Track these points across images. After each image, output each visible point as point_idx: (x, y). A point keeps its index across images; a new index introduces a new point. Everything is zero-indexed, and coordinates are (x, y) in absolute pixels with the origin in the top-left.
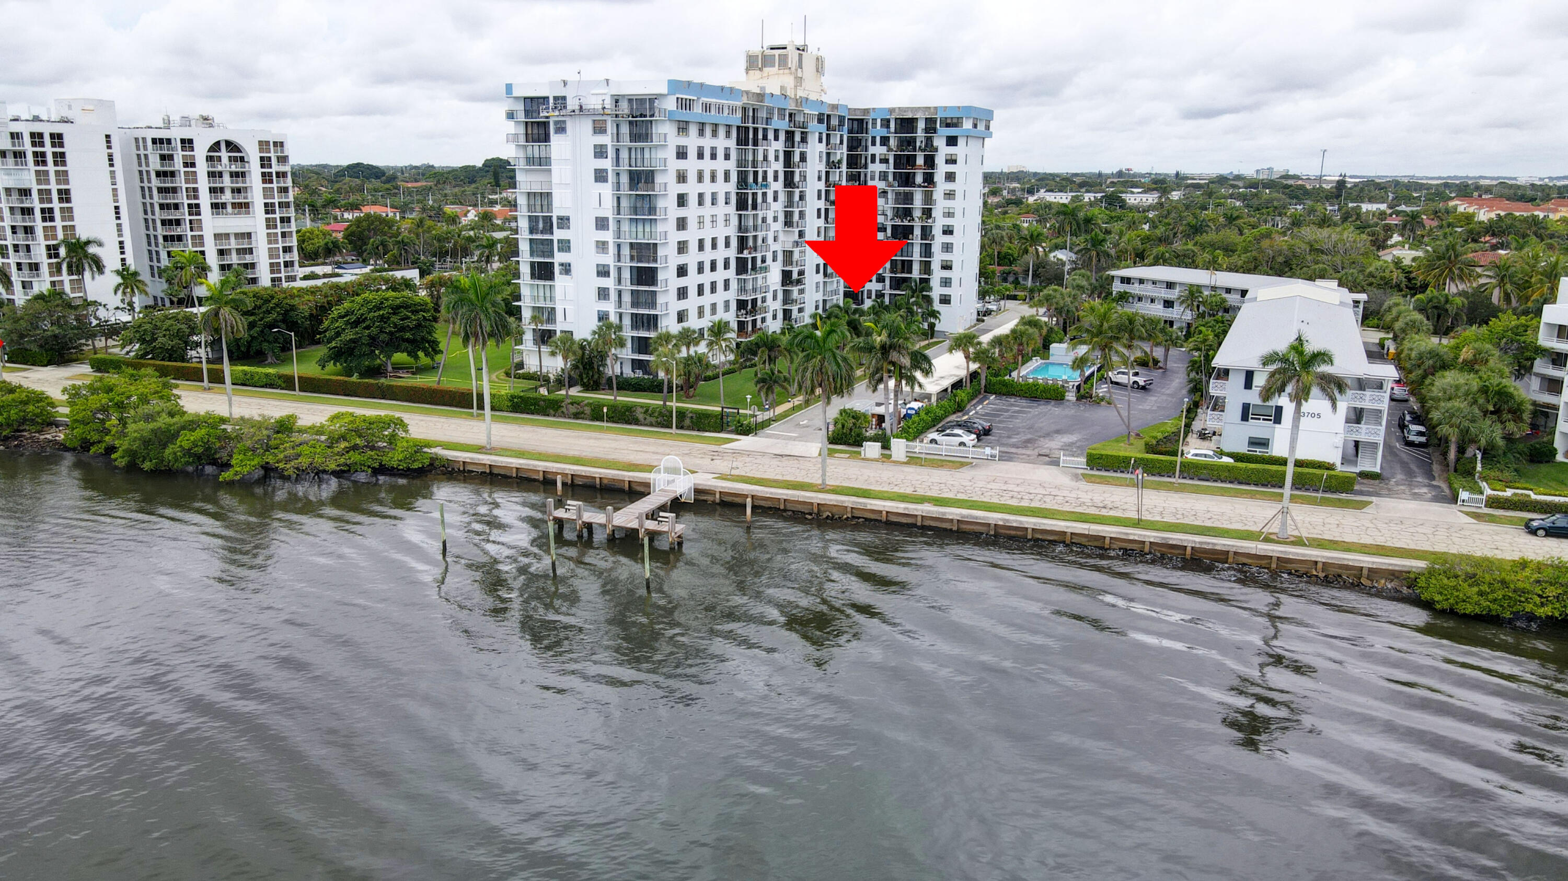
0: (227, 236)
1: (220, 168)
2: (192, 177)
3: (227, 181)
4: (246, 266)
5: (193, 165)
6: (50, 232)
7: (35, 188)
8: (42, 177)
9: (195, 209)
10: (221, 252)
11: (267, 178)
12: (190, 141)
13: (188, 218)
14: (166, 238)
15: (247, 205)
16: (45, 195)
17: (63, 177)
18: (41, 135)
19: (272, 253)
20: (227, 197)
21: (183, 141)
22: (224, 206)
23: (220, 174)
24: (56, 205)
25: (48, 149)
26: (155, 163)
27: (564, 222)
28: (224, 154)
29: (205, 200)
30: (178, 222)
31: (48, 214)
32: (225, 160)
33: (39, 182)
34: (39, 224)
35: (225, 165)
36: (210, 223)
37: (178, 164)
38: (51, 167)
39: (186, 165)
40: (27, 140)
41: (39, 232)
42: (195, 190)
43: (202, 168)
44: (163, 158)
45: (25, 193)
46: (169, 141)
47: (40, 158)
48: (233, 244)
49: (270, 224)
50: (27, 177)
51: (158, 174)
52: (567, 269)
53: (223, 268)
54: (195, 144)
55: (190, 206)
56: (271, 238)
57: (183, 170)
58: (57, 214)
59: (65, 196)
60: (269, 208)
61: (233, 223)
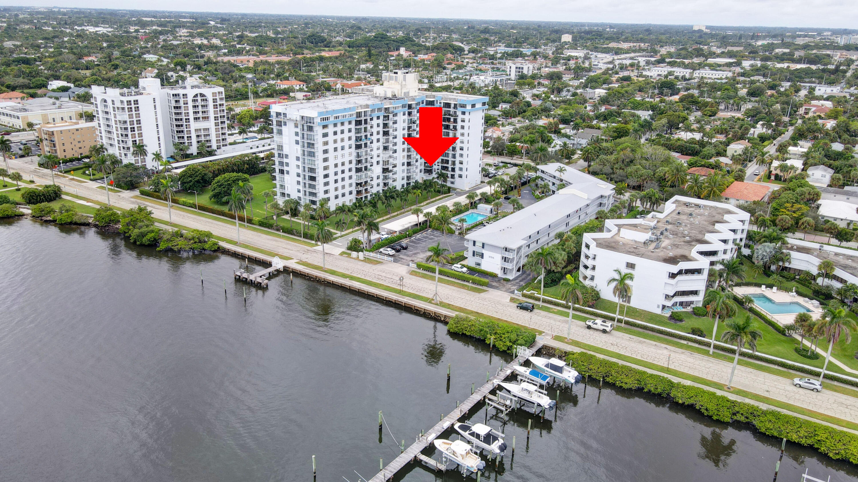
0: (200, 130)
1: (197, 104)
2: (187, 108)
3: (200, 109)
4: (207, 141)
5: (187, 104)
6: (133, 136)
7: (128, 120)
8: (131, 116)
9: (187, 120)
10: (198, 136)
11: (215, 106)
12: (186, 95)
13: (185, 124)
14: (177, 132)
15: (208, 117)
16: (132, 123)
17: (138, 115)
18: (130, 101)
19: (217, 136)
20: (200, 115)
21: (183, 95)
22: (199, 118)
23: (198, 106)
24: (136, 126)
25: (133, 106)
26: (173, 104)
27: (287, 156)
28: (199, 98)
29: (191, 117)
30: (182, 126)
31: (133, 130)
32: (199, 101)
33: (130, 118)
34: (130, 133)
35: (200, 103)
36: (194, 125)
37: (181, 104)
38: (134, 112)
39: (184, 104)
40: (126, 103)
41: (130, 136)
42: (188, 113)
43: (190, 104)
44: (176, 101)
45: (125, 122)
46: (179, 95)
47: (130, 109)
48: (202, 133)
49: (216, 124)
50: (125, 116)
51: (175, 107)
52: (288, 173)
53: (198, 142)
54: (188, 96)
55: (186, 119)
56: (217, 130)
57: (183, 106)
58: (136, 129)
59: (139, 122)
60: (216, 118)
61: (202, 125)
